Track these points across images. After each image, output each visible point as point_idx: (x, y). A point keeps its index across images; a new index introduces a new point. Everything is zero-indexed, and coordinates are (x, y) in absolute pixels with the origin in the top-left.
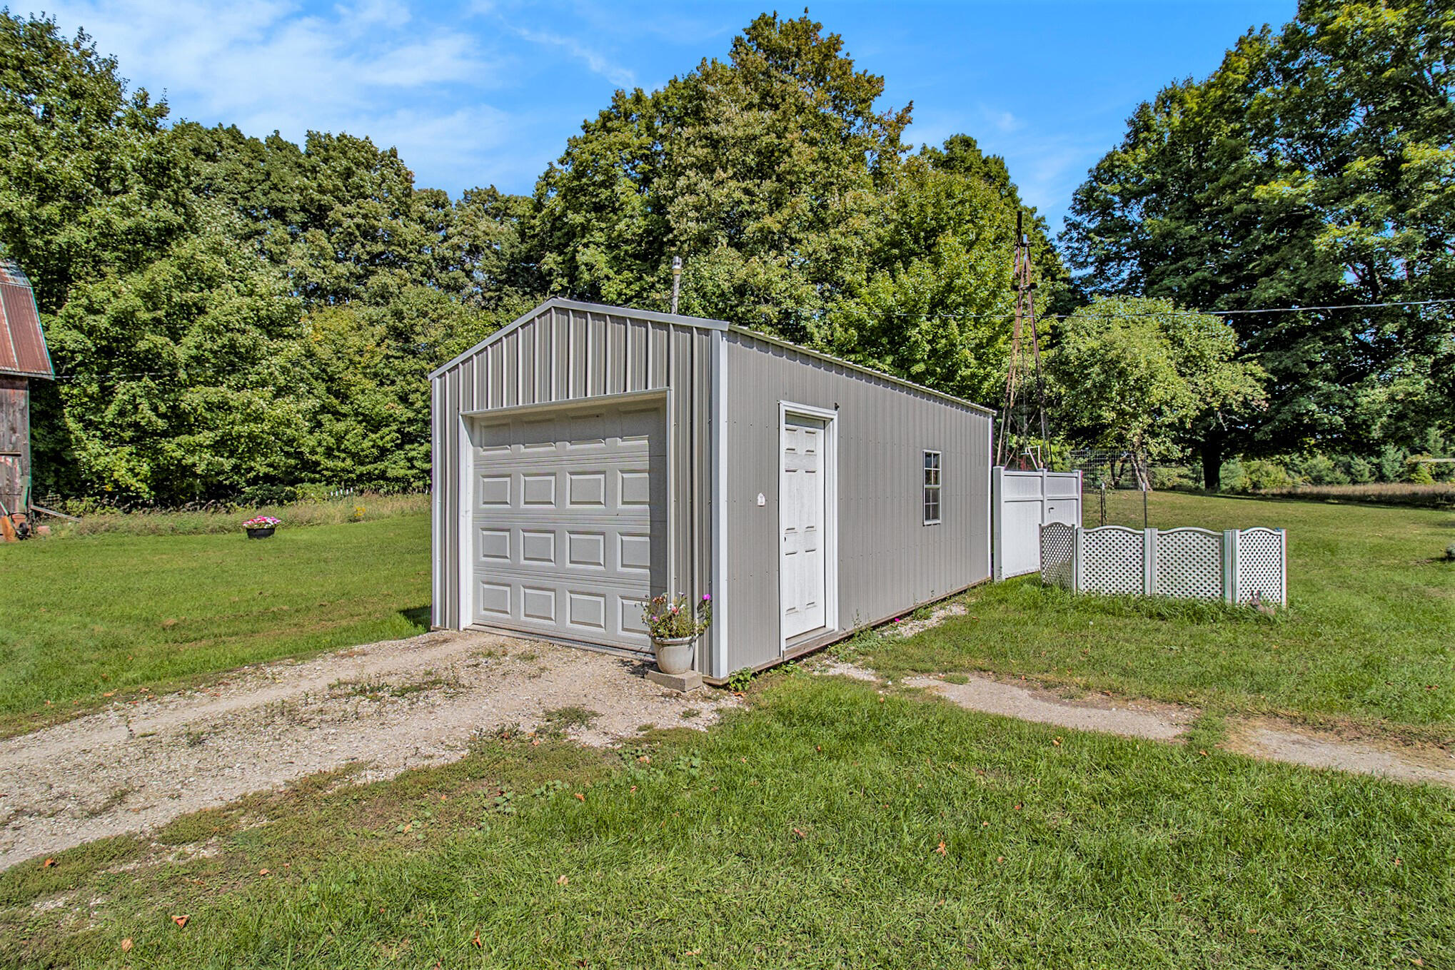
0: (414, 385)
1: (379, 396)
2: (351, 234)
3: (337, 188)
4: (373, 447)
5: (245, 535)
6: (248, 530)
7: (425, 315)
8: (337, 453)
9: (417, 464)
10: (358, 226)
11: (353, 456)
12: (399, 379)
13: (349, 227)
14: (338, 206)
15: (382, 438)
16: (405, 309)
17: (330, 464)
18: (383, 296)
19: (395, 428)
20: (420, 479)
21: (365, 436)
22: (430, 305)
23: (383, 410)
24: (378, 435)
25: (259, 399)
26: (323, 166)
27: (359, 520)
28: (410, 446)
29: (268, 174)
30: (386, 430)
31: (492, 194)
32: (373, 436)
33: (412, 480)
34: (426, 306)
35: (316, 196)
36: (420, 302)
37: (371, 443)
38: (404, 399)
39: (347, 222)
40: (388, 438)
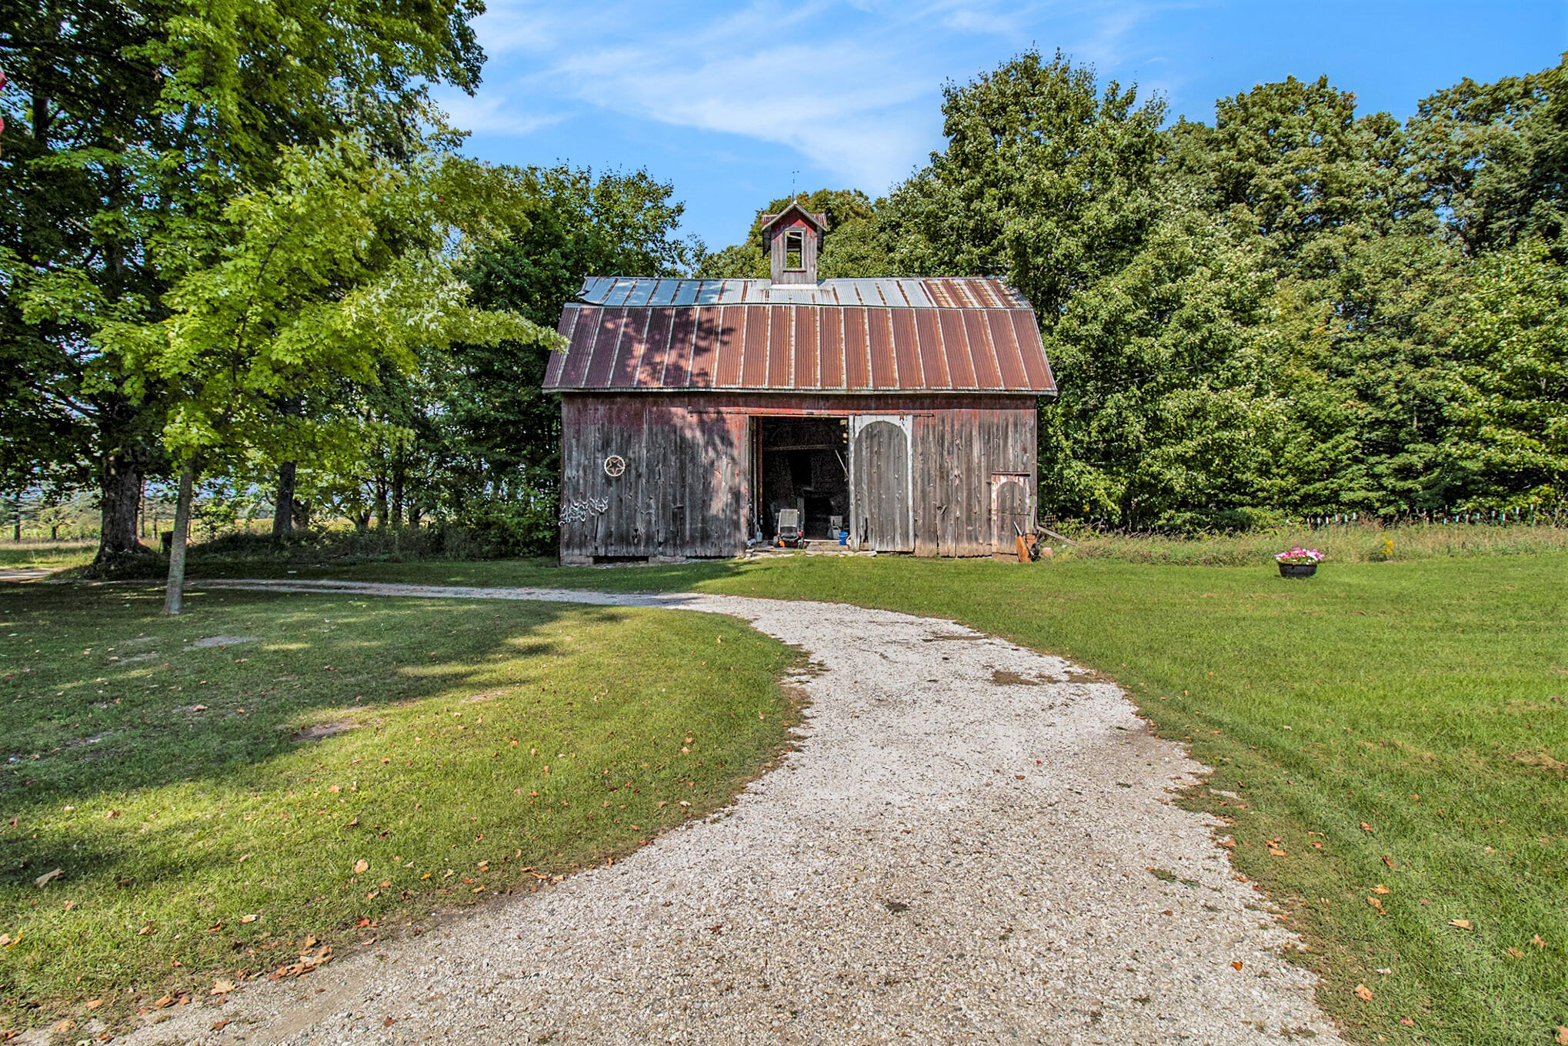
0: (1382, 374)
1: (1332, 392)
2: (1277, 197)
3: (1259, 148)
4: (1322, 459)
5: (1277, 570)
6: (1281, 565)
7: (1395, 274)
8: (1275, 470)
9: (1386, 482)
10: (1287, 186)
11: (1295, 470)
12: (1358, 368)
13: (1276, 188)
14: (1260, 169)
15: (1335, 447)
16: (1364, 272)
17: (1266, 483)
18: (1326, 264)
19: (1353, 433)
20: (1390, 503)
21: (1311, 446)
22: (1403, 260)
23: (1339, 410)
24: (1329, 445)
25: (1237, 399)
26: (1244, 128)
27: (1384, 559)
28: (1377, 459)
29: (1183, 159)
30: (1340, 438)
31: (1469, 90)
32: (1323, 446)
33: (1377, 505)
34: (1397, 261)
35: (1237, 165)
36: (1387, 260)
37: (1320, 455)
38: (1365, 394)
39: (1272, 185)
40: (1342, 448)
